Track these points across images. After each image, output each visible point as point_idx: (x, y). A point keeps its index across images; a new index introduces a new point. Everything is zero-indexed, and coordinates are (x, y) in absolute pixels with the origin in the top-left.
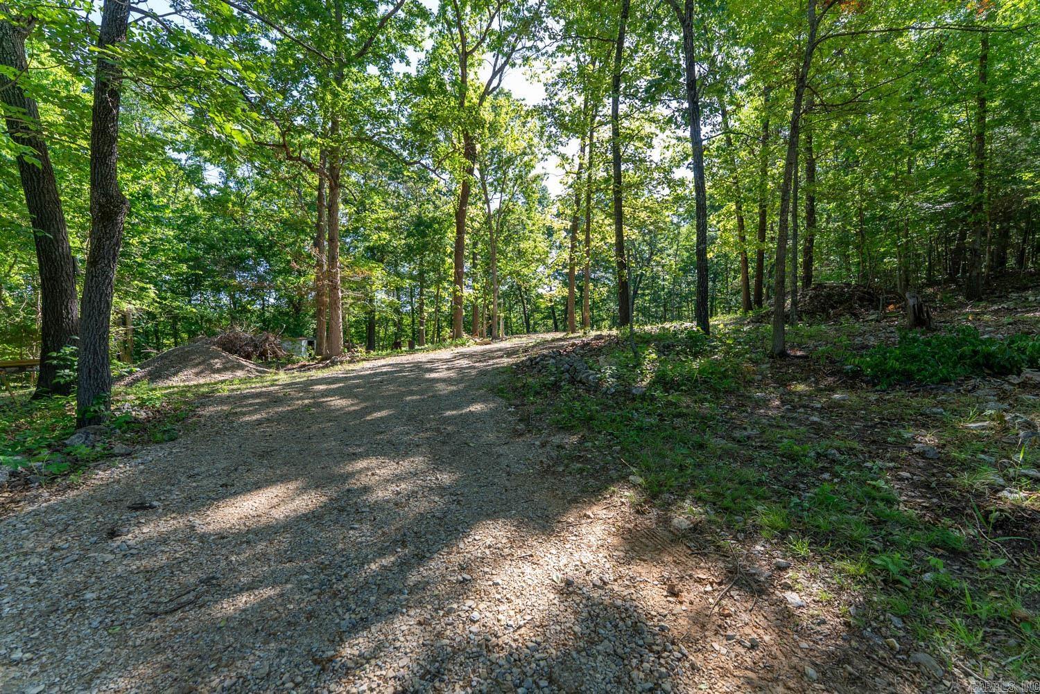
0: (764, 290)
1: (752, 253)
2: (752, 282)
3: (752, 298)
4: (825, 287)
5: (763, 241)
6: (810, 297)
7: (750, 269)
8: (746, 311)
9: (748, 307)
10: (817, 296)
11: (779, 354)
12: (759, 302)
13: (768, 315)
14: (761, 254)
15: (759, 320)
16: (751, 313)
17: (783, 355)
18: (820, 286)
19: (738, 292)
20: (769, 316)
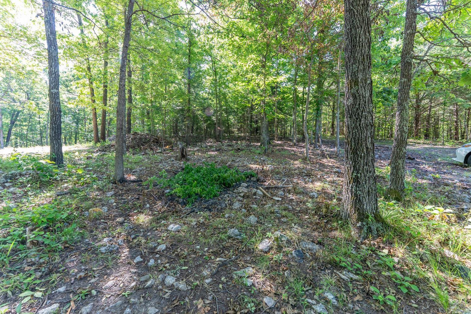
0: (106, 132)
1: (99, 112)
2: (100, 127)
3: (99, 135)
4: (138, 134)
5: (106, 105)
6: (132, 139)
7: (98, 120)
8: (96, 143)
9: (97, 141)
10: (135, 138)
11: (119, 181)
12: (104, 138)
13: (110, 146)
14: (104, 112)
15: (104, 150)
16: (99, 145)
17: (123, 181)
18: (136, 133)
19: (92, 131)
20: (110, 148)
